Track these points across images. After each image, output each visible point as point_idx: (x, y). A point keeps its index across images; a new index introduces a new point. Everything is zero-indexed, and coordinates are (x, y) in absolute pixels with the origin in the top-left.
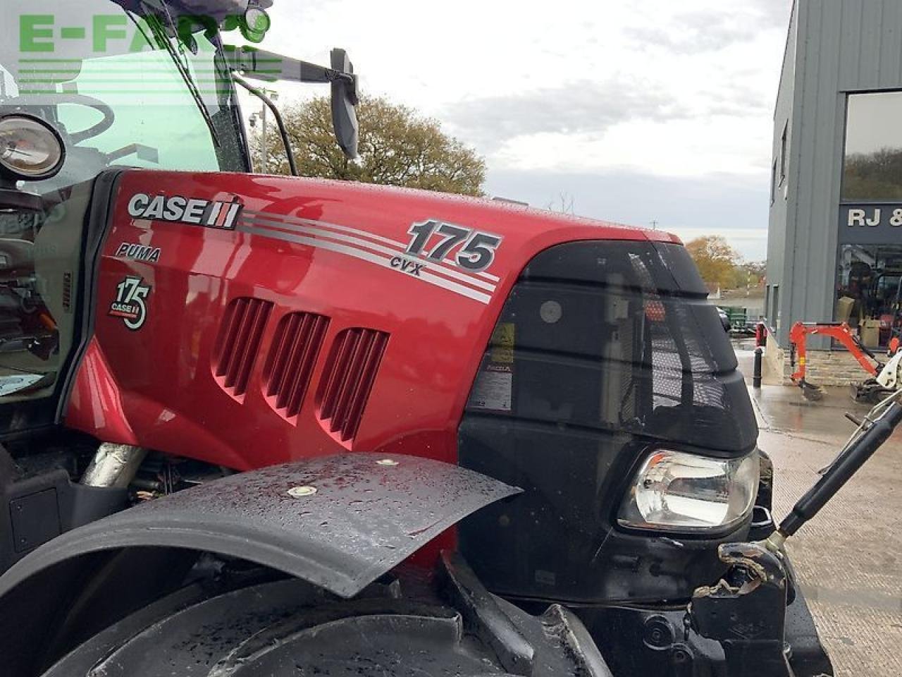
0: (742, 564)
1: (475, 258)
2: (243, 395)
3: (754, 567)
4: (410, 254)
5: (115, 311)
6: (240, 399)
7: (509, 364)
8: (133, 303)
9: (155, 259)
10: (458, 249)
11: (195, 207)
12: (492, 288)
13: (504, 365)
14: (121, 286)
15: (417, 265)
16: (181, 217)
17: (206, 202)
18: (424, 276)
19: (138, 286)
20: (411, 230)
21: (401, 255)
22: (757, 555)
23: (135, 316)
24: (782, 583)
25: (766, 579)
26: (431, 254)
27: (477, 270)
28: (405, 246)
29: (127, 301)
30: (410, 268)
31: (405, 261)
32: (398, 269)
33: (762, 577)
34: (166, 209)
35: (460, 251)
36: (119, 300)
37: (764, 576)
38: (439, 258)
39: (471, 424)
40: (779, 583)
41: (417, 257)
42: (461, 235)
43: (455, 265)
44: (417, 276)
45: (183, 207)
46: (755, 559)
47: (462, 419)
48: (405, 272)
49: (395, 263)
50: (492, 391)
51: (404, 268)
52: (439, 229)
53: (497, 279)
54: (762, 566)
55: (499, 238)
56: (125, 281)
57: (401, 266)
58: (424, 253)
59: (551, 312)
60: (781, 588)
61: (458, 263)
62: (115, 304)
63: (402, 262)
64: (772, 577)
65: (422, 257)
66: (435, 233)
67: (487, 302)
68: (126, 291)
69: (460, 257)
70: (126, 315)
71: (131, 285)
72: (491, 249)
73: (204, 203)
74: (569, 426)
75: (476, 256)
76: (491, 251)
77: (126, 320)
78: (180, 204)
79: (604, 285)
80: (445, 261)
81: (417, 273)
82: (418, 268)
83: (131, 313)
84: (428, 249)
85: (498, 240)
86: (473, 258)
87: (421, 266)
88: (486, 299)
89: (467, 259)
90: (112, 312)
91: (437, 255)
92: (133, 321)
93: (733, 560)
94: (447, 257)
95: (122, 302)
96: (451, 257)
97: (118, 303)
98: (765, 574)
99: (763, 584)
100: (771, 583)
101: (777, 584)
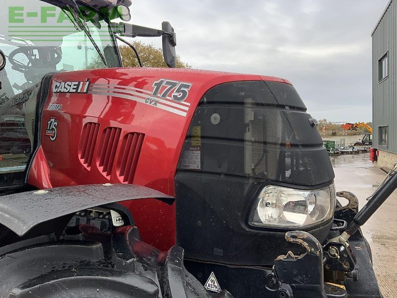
0: (296, 242)
1: (180, 95)
2: (90, 167)
3: (303, 244)
4: (153, 96)
5: (48, 133)
6: (89, 169)
7: (199, 146)
8: (53, 129)
9: (60, 109)
10: (173, 92)
11: (74, 85)
12: (187, 109)
13: (197, 147)
14: (49, 123)
15: (156, 101)
16: (69, 91)
17: (78, 82)
18: (159, 106)
19: (54, 122)
20: (153, 85)
21: (149, 97)
22: (304, 237)
23: (53, 135)
24: (318, 253)
25: (310, 251)
26: (161, 96)
27: (181, 101)
28: (151, 93)
29: (51, 129)
30: (153, 103)
31: (151, 100)
32: (148, 104)
33: (307, 249)
34: (65, 88)
35: (174, 92)
36: (48, 129)
37: (308, 248)
38: (165, 97)
39: (180, 175)
40: (317, 253)
41: (156, 97)
42: (174, 85)
43: (172, 99)
44: (156, 106)
45: (70, 86)
46: (303, 239)
47: (176, 173)
48: (151, 105)
49: (147, 101)
50: (192, 160)
51: (150, 103)
52: (165, 83)
53: (189, 104)
54: (307, 243)
55: (190, 84)
56: (50, 120)
57: (149, 102)
58: (159, 95)
59: (215, 118)
60: (318, 255)
61: (173, 98)
62: (47, 131)
63: (150, 100)
64: (313, 249)
65: (158, 97)
66: (164, 85)
67: (185, 116)
68: (51, 124)
69: (173, 96)
70: (50, 135)
71: (52, 122)
72: (186, 90)
73: (77, 83)
74: (226, 175)
75: (180, 94)
76: (187, 91)
77: (50, 137)
78: (69, 84)
79: (242, 103)
80: (168, 98)
81: (156, 105)
82: (156, 102)
83: (52, 134)
84: (160, 93)
85: (189, 85)
86: (179, 95)
87: (158, 101)
88: (184, 114)
89: (177, 96)
90: (46, 134)
91: (164, 95)
92: (53, 137)
93: (292, 240)
94: (168, 96)
95: (49, 130)
96: (170, 96)
97: (48, 130)
98: (309, 248)
99: (308, 253)
100: (312, 253)
101: (315, 253)
